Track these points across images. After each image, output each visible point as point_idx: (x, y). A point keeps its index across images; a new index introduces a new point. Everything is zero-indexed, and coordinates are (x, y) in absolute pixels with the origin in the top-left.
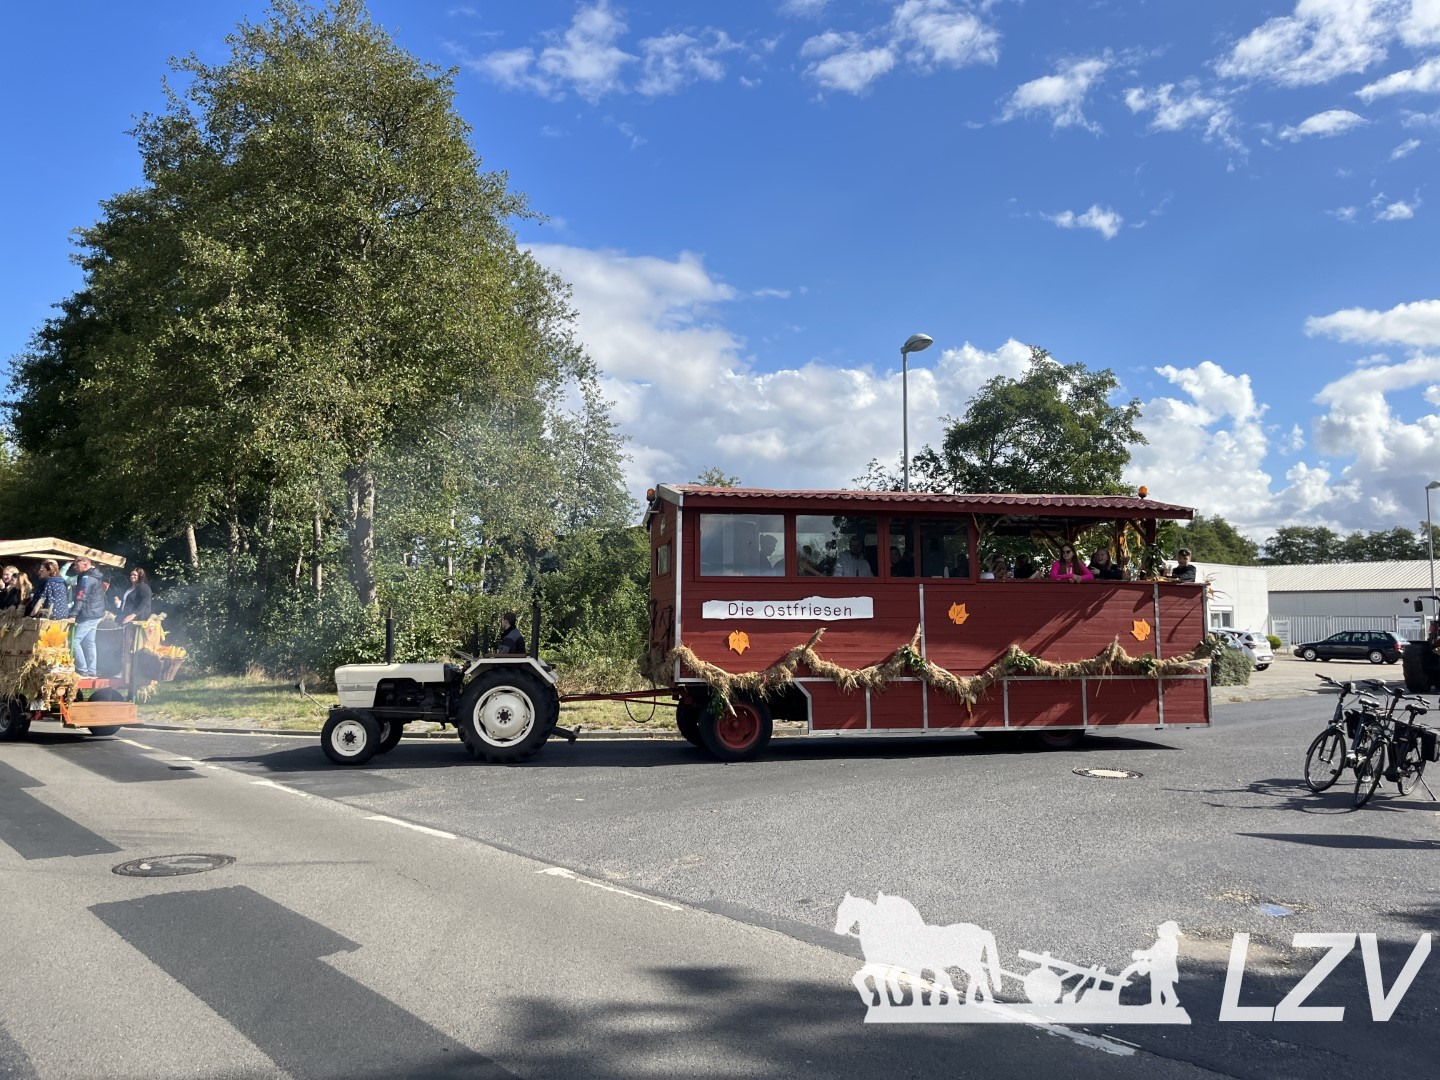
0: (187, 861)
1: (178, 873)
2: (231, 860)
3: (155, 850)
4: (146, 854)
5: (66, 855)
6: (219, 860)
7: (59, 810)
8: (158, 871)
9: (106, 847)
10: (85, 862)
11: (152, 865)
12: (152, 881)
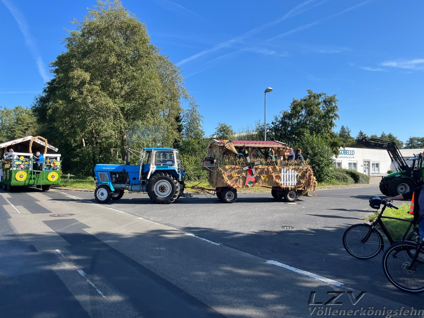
0: (65, 214)
1: (62, 216)
2: (74, 214)
3: (59, 213)
4: (57, 213)
5: (41, 213)
6: (72, 215)
7: (42, 206)
8: (58, 216)
9: (50, 212)
10: (44, 214)
11: (58, 215)
12: (56, 217)
